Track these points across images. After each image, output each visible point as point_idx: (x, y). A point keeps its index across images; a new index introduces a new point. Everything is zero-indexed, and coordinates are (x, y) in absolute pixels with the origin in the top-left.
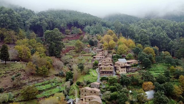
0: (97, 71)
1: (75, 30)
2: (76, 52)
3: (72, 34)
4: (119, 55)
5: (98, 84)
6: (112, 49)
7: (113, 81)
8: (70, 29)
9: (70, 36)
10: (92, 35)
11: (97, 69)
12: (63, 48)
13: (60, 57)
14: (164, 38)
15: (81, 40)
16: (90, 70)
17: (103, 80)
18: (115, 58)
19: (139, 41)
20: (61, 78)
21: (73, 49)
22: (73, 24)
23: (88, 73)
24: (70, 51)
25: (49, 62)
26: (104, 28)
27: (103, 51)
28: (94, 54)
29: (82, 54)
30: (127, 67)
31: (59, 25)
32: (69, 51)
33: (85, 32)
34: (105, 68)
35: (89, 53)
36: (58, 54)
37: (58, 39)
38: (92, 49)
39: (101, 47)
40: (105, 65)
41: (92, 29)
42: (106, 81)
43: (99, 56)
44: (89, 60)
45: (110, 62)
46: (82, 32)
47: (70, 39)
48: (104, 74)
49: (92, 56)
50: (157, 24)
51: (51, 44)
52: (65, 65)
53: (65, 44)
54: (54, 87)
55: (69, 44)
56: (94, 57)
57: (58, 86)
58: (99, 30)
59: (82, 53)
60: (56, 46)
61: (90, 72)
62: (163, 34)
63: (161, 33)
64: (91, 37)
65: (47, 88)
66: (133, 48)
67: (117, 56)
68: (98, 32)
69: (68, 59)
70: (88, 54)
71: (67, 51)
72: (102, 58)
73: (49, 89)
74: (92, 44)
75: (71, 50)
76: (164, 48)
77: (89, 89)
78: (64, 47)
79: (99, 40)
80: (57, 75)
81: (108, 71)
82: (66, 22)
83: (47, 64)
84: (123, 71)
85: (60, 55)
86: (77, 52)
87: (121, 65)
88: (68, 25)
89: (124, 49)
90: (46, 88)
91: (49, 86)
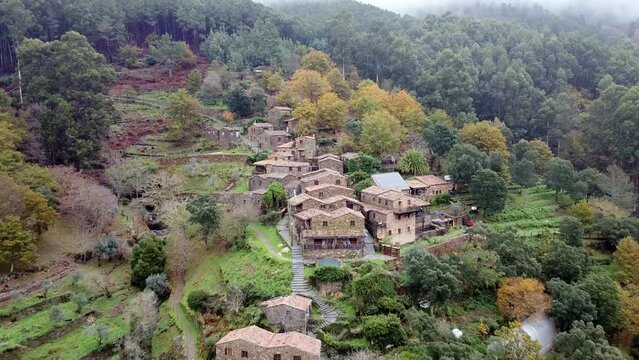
0: (286, 236)
1: (164, 46)
2: (171, 144)
3: (152, 63)
4: (370, 157)
5: (303, 304)
6: (332, 130)
7: (376, 287)
8: (141, 42)
9: (145, 74)
10: (239, 70)
11: (281, 225)
12: (114, 127)
13: (101, 167)
14: (522, 87)
15: (192, 91)
16: (248, 229)
17: (325, 281)
18: (358, 173)
19: (438, 96)
20: (108, 269)
21: (160, 132)
22: (153, 24)
23: (238, 244)
24: (144, 139)
25: (39, 197)
26: (287, 47)
27: (298, 140)
28: (257, 150)
29: (199, 150)
30: (418, 212)
31: (92, 24)
32: (142, 138)
33: (206, 59)
34: (325, 223)
35: (231, 146)
36: (89, 155)
37: (86, 85)
38: (245, 130)
39: (283, 123)
40: (323, 207)
41: (239, 47)
42: (337, 286)
43: (280, 162)
44: (233, 181)
45: (340, 192)
46: (193, 57)
47: (141, 86)
48: (320, 248)
49: (251, 161)
50: (481, 36)
51: (53, 106)
52: (125, 204)
53: (119, 107)
54: (72, 326)
55: (138, 106)
56: (258, 166)
57: (91, 319)
58: (266, 51)
59: (198, 146)
60: (77, 117)
61: (250, 241)
62: (517, 72)
63: (510, 69)
64: (233, 79)
65: (32, 335)
66: (417, 125)
67: (364, 160)
68: (263, 60)
69: (139, 174)
70: (229, 153)
71: (133, 138)
72: (299, 168)
73: (42, 340)
74: (243, 108)
75: (149, 132)
76: (521, 127)
77: (263, 344)
78: (117, 120)
79: (272, 93)
80: (85, 258)
81: (341, 234)
82: (123, 14)
83: (31, 208)
84: (404, 230)
85: (97, 158)
86: (178, 143)
87: (395, 205)
88: (130, 27)
89: (388, 131)
90: (21, 338)
91: (40, 322)
